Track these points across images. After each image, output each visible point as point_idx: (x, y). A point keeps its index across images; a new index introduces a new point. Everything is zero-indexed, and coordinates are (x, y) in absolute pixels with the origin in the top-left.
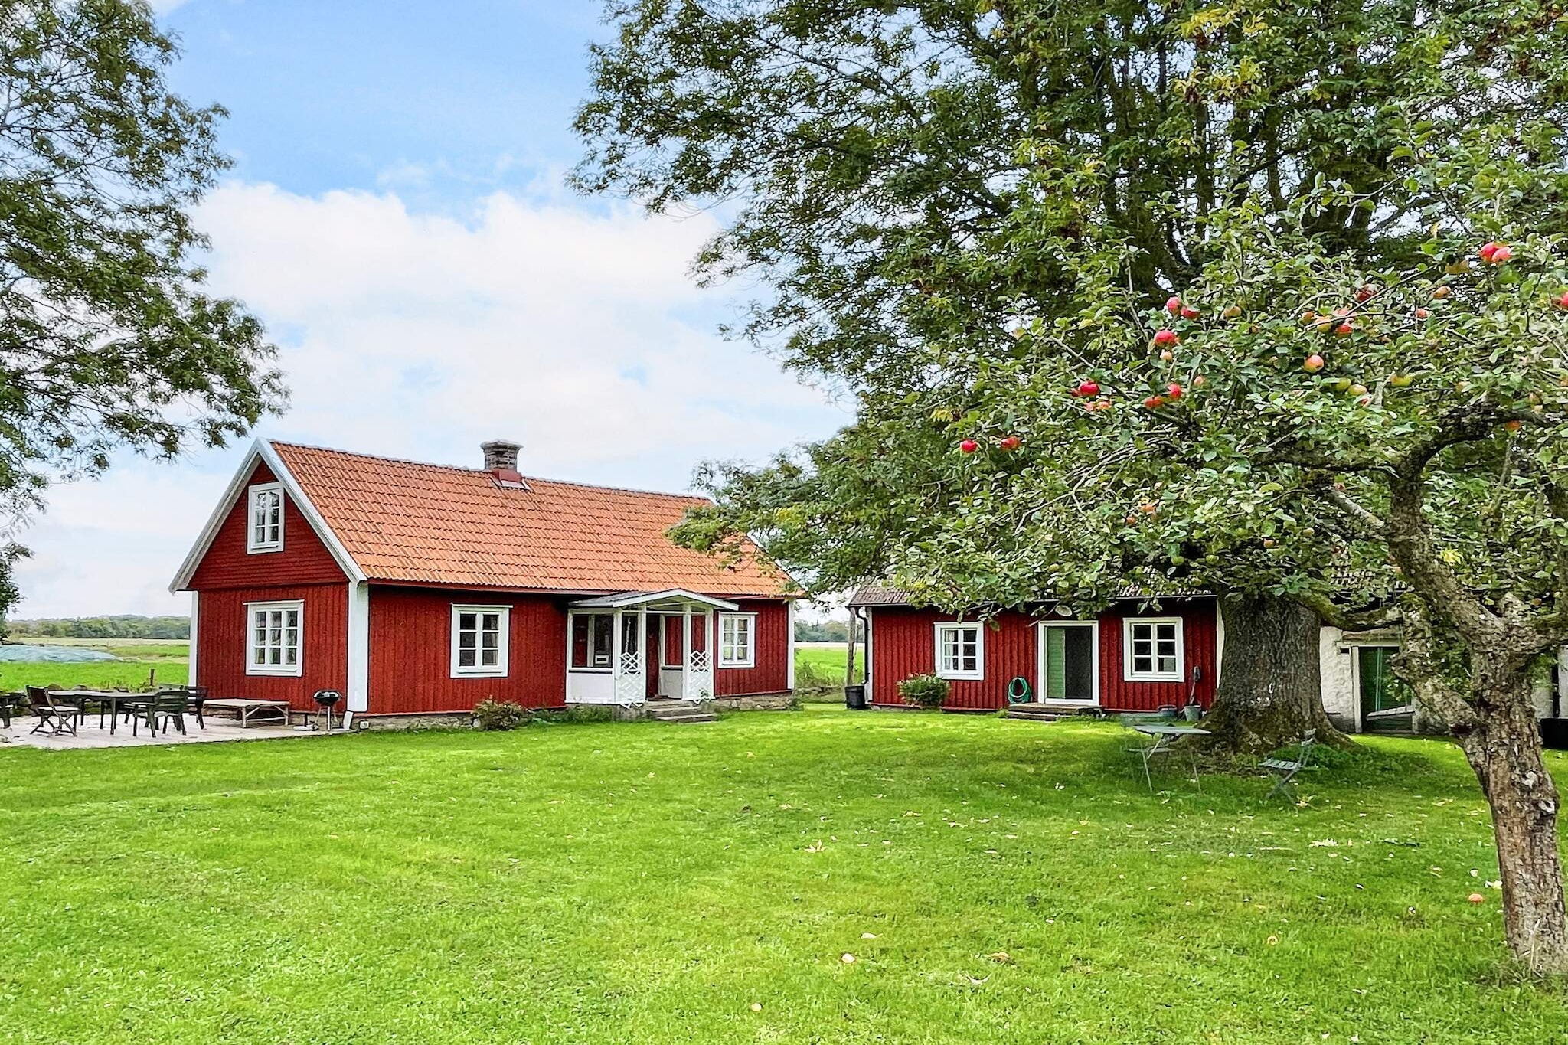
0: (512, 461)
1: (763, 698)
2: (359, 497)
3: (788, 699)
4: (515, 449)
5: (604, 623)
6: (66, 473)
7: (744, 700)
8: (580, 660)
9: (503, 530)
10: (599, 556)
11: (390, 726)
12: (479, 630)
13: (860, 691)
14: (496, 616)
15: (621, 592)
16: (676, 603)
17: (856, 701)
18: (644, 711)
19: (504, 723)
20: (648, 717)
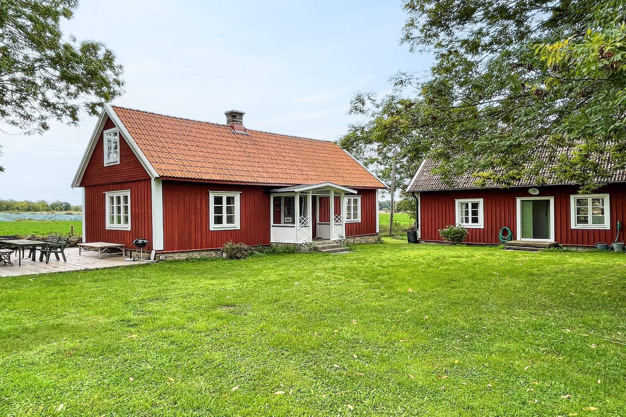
0: (241, 120)
1: (365, 237)
2: (159, 134)
3: (376, 238)
4: (241, 114)
5: (290, 201)
6: (26, 131)
7: (357, 238)
8: (277, 220)
9: (236, 153)
10: (285, 167)
11: (177, 258)
12: (224, 205)
13: (415, 234)
14: (234, 197)
15: (297, 185)
16: (326, 190)
17: (413, 239)
18: (312, 247)
19: (239, 255)
20: (314, 250)
